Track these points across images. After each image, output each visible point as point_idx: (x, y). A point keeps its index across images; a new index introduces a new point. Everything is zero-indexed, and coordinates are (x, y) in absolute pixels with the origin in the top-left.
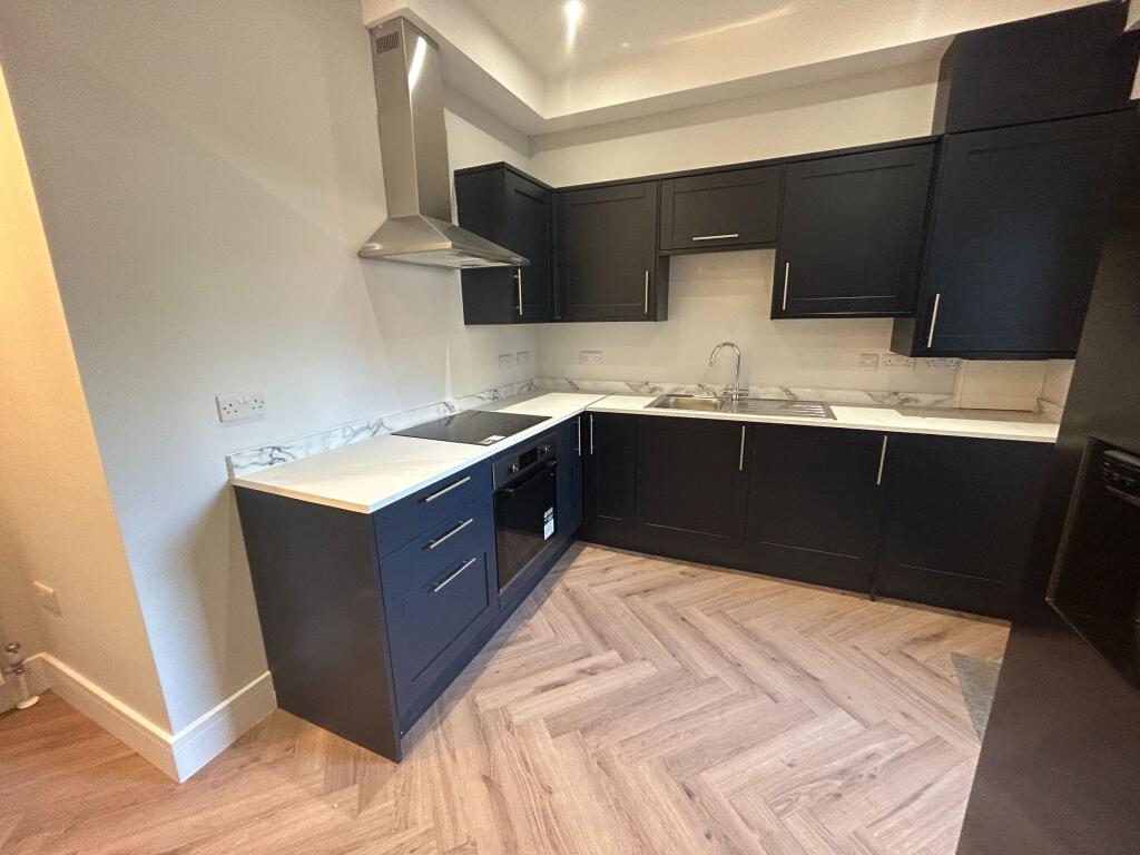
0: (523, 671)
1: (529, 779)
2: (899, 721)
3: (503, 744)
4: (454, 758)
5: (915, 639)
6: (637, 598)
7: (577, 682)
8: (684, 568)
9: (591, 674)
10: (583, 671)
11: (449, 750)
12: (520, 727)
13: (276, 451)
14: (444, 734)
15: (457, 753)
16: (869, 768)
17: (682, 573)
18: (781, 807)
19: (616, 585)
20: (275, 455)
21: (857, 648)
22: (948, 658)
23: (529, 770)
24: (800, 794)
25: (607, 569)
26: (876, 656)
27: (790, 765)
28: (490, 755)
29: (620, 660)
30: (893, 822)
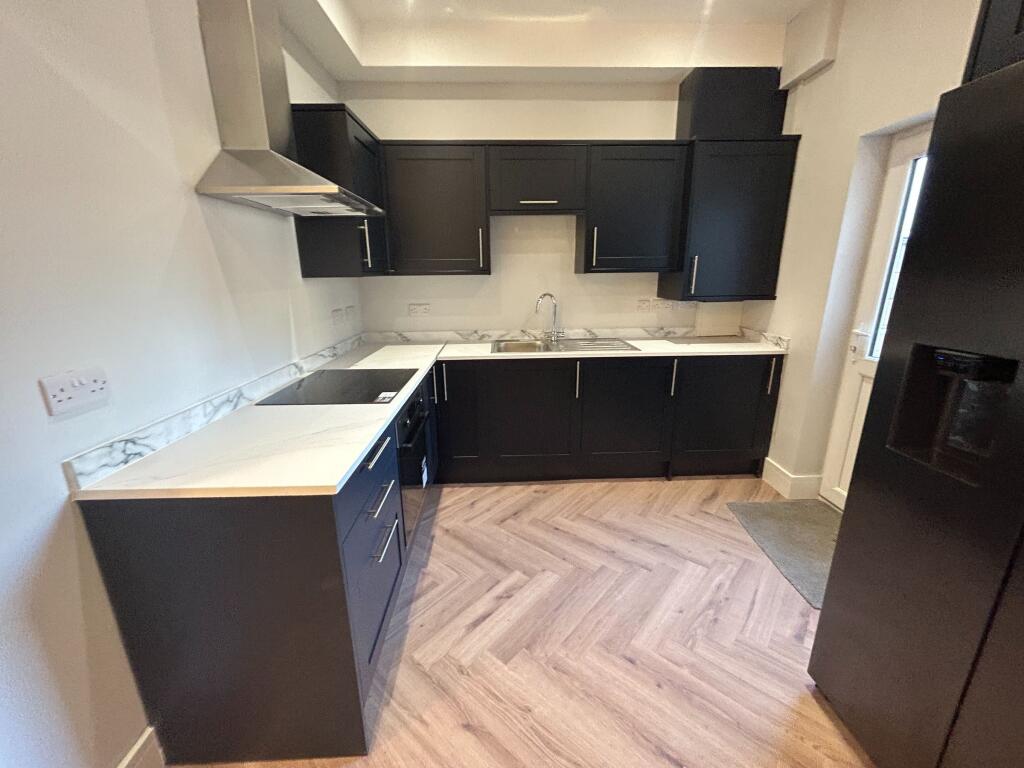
0: (447, 616)
1: (505, 709)
2: (722, 557)
3: (464, 688)
4: (423, 722)
5: (705, 500)
6: (510, 521)
7: (501, 609)
8: (535, 487)
9: (509, 597)
10: (499, 598)
11: (414, 717)
12: (472, 666)
13: (130, 445)
14: (400, 705)
15: (425, 717)
16: (722, 594)
17: (536, 492)
18: (690, 643)
19: (488, 515)
20: (129, 449)
21: (676, 516)
22: (725, 506)
23: (501, 701)
24: (695, 629)
25: (473, 504)
26: (689, 518)
27: (681, 612)
28: (458, 704)
29: (525, 578)
30: (751, 624)
